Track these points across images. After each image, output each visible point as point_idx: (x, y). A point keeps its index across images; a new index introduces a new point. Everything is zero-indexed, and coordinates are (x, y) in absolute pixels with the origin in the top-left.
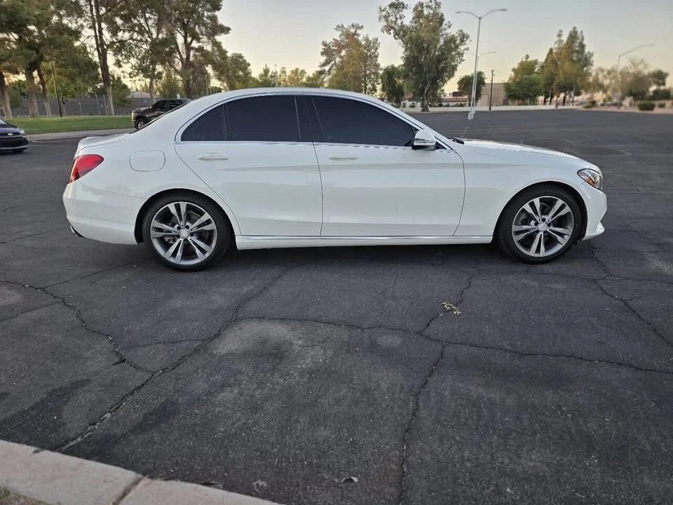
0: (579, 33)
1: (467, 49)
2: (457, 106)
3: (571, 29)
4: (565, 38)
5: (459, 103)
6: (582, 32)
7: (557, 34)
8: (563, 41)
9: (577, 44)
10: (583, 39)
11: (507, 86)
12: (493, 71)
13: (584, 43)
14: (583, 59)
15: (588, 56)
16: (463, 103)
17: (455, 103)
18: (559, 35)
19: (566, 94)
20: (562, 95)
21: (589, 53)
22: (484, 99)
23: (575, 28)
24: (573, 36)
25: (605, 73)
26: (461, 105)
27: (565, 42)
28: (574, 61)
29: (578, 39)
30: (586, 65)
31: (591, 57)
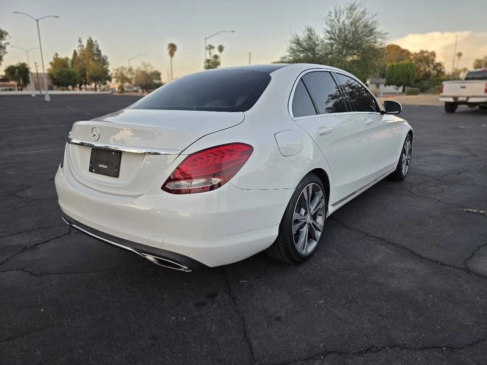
0: (94, 41)
1: (8, 44)
2: (6, 90)
3: (88, 38)
4: (85, 43)
5: (8, 88)
6: (96, 41)
7: (78, 41)
8: (83, 46)
9: (95, 49)
10: (98, 46)
11: (51, 76)
12: (35, 63)
13: (100, 48)
14: (101, 60)
15: (105, 58)
16: (11, 88)
17: (4, 88)
18: (80, 41)
19: (96, 84)
20: (93, 85)
21: (104, 56)
22: (31, 85)
23: (90, 38)
24: (90, 43)
25: (127, 70)
26: (10, 90)
27: (85, 47)
28: (96, 61)
29: (95, 45)
30: (104, 64)
31: (106, 59)
